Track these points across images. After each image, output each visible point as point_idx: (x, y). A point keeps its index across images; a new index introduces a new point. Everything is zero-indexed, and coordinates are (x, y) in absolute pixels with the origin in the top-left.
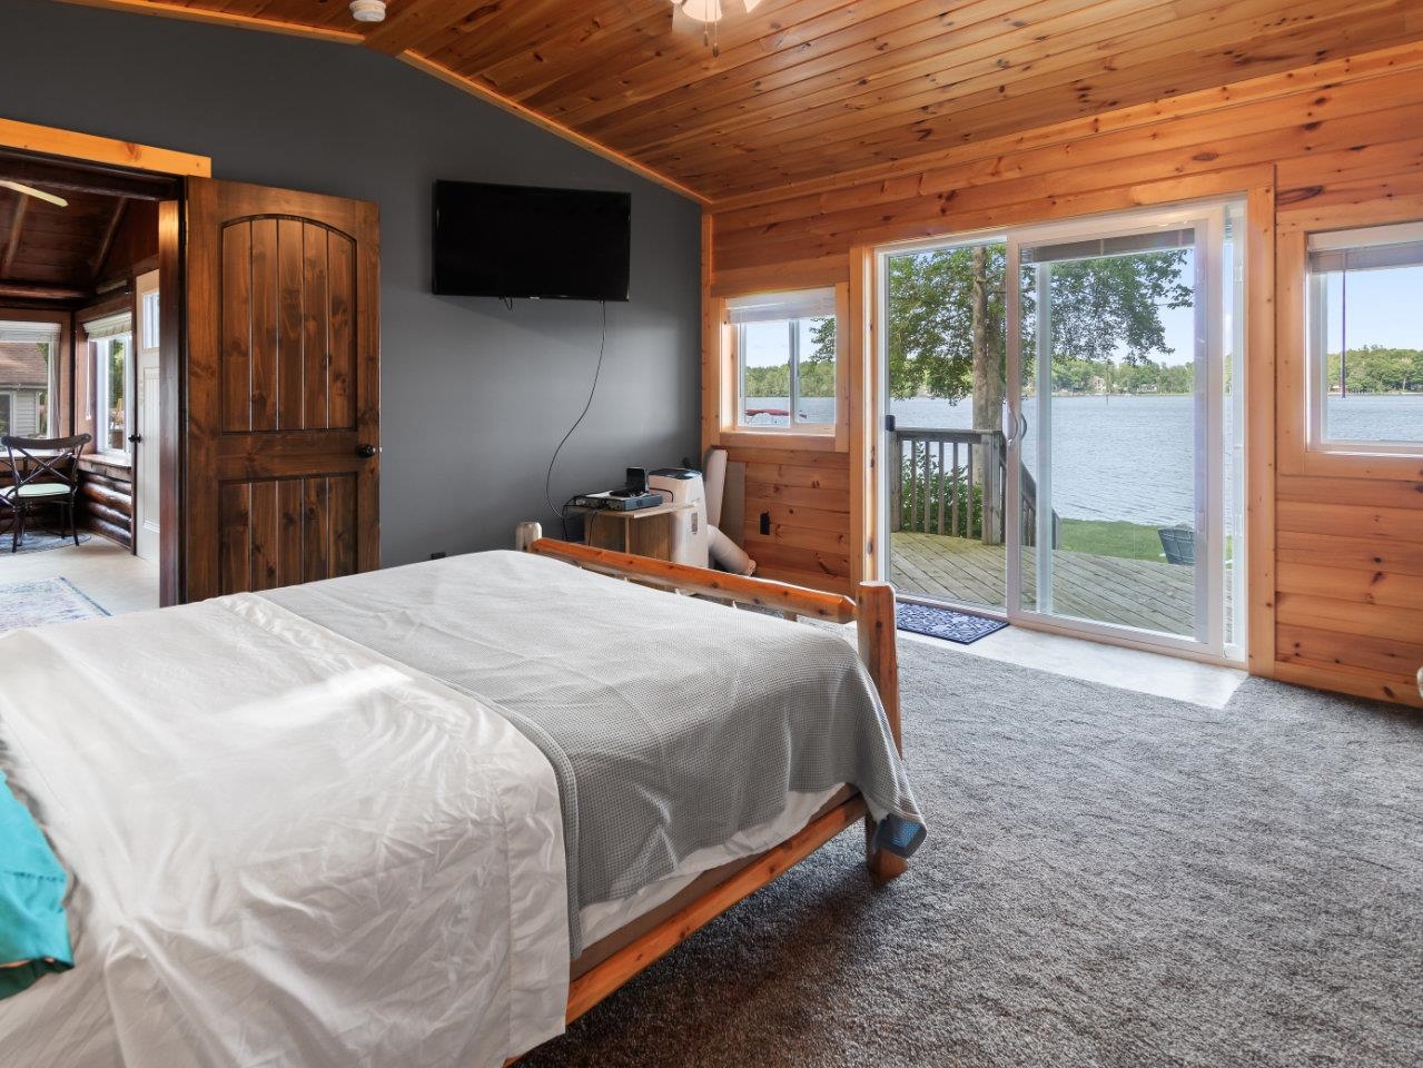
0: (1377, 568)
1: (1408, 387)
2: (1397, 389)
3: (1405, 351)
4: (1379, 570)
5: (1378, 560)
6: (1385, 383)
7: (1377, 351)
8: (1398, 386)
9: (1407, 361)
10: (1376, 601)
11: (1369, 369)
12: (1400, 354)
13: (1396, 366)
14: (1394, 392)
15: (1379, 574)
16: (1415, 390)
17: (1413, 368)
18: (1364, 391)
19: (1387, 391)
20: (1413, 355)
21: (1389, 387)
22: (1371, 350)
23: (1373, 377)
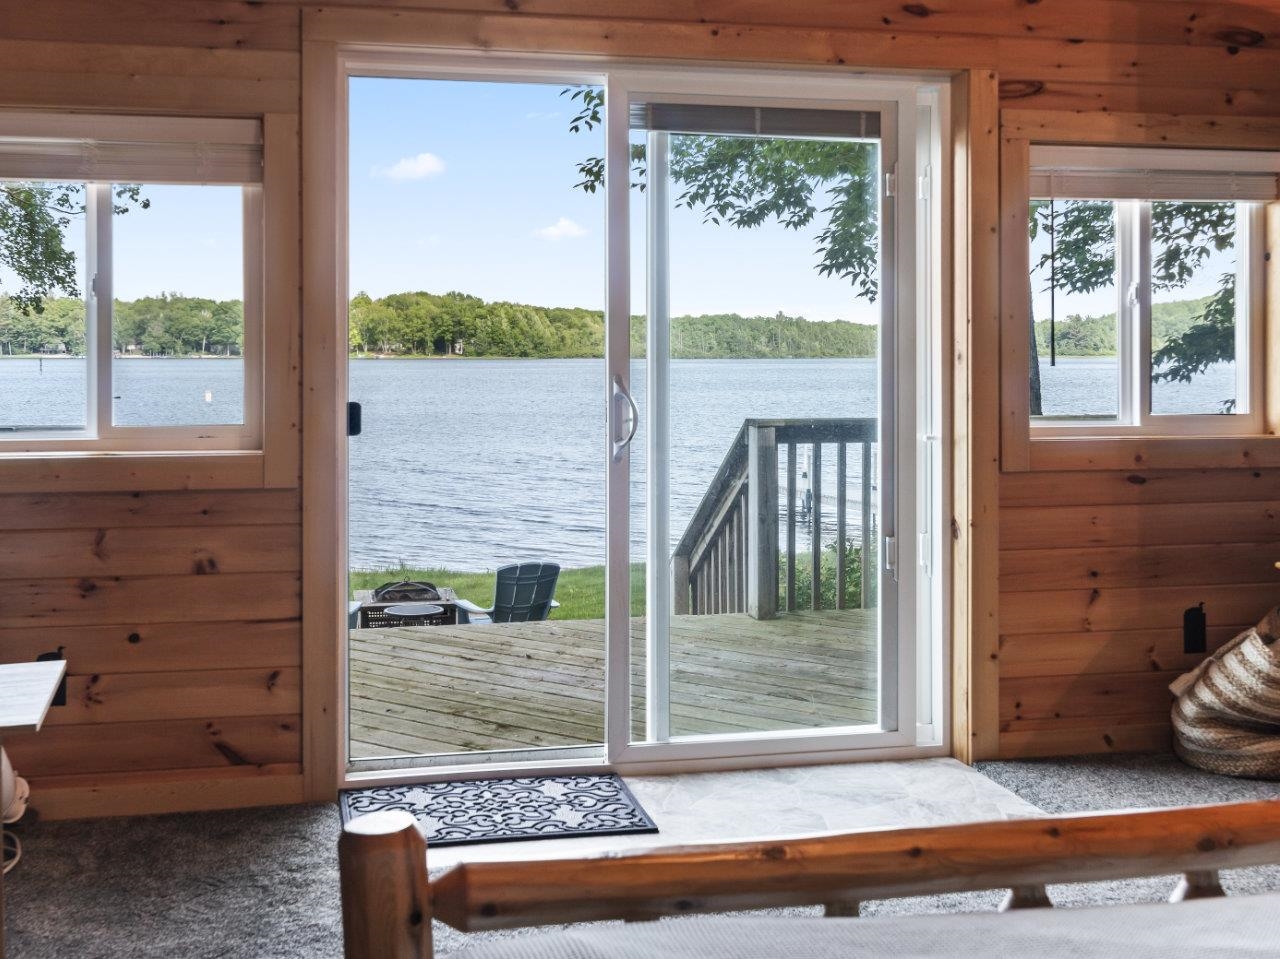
0: (1092, 584)
1: (208, 349)
2: (197, 351)
3: (204, 301)
4: (1095, 586)
5: (1094, 574)
6: (186, 343)
7: (176, 300)
8: (197, 347)
9: (207, 314)
10: (1093, 628)
11: (168, 324)
12: (199, 305)
13: (196, 321)
14: (195, 356)
15: (1096, 592)
16: (215, 353)
17: (213, 323)
18: (162, 352)
19: (186, 353)
20: (213, 307)
21: (189, 348)
22: (169, 299)
23: (172, 334)
